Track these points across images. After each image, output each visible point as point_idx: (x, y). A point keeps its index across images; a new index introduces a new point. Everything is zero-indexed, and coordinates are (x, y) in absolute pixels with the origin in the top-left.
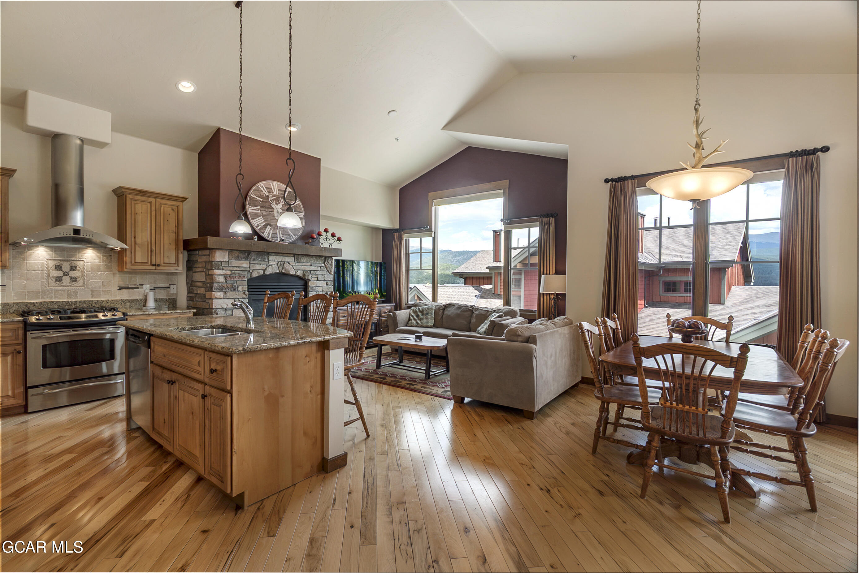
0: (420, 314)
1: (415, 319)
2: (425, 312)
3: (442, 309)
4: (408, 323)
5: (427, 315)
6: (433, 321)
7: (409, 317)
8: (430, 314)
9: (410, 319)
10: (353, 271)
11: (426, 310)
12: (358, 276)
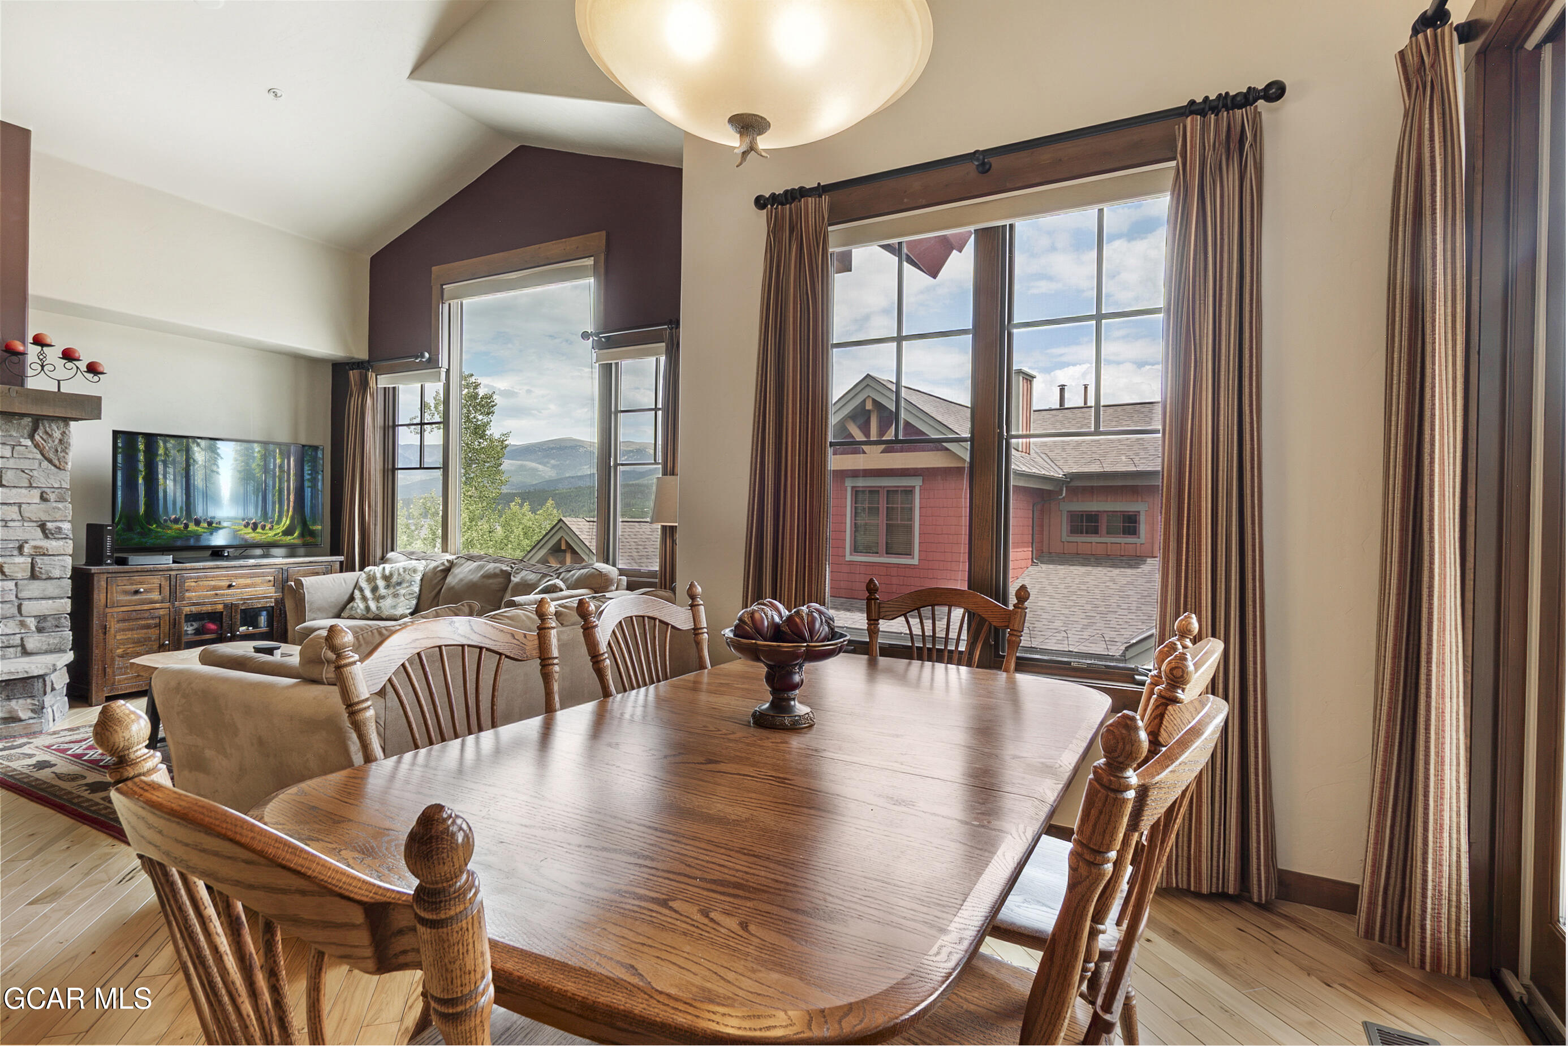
0: (381, 583)
1: (364, 599)
2: (395, 579)
3: (442, 571)
4: (343, 608)
5: (398, 588)
6: (414, 602)
7: (353, 593)
8: (405, 585)
9: (352, 598)
10: (188, 465)
11: (399, 574)
12: (207, 479)
